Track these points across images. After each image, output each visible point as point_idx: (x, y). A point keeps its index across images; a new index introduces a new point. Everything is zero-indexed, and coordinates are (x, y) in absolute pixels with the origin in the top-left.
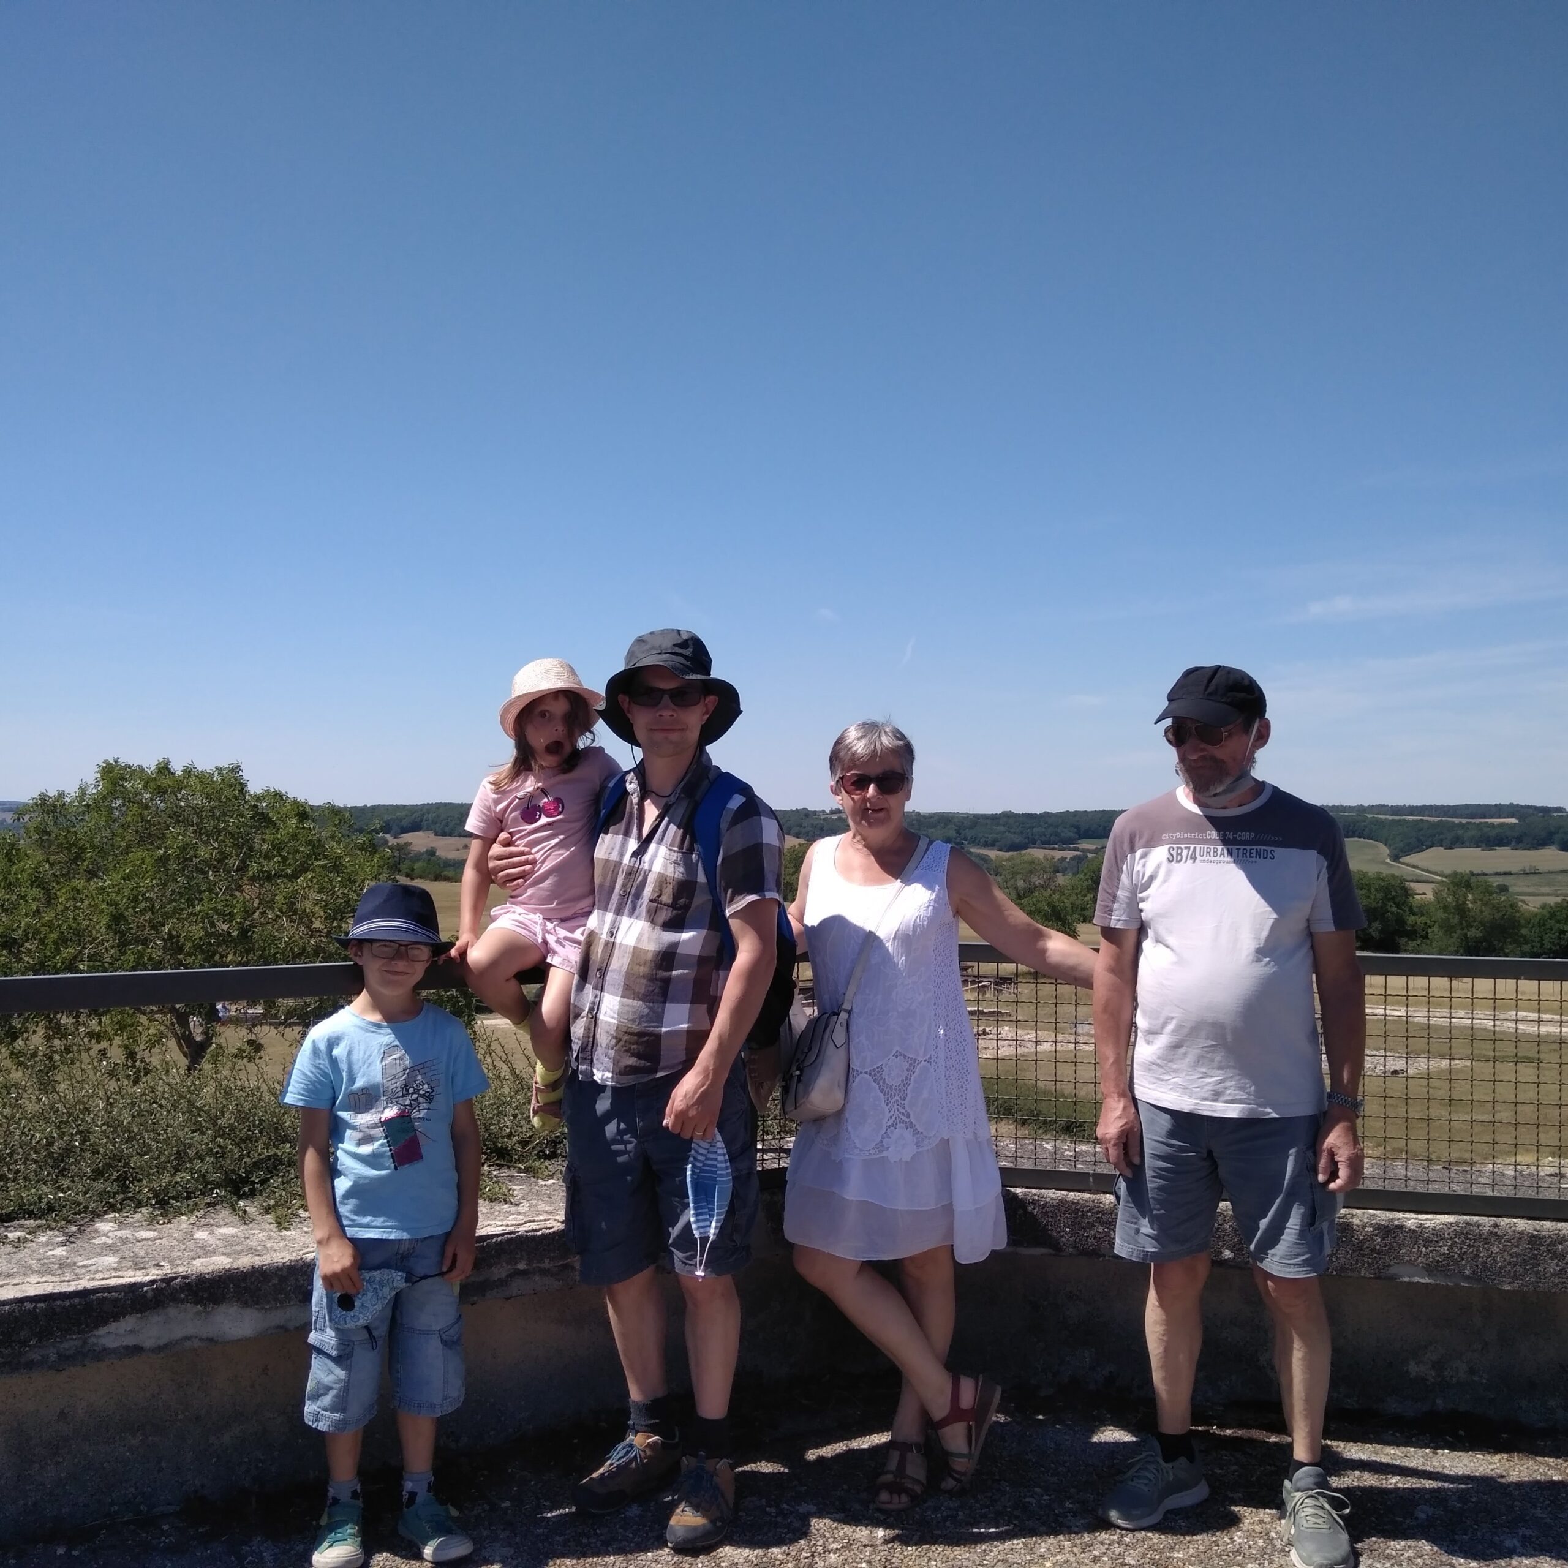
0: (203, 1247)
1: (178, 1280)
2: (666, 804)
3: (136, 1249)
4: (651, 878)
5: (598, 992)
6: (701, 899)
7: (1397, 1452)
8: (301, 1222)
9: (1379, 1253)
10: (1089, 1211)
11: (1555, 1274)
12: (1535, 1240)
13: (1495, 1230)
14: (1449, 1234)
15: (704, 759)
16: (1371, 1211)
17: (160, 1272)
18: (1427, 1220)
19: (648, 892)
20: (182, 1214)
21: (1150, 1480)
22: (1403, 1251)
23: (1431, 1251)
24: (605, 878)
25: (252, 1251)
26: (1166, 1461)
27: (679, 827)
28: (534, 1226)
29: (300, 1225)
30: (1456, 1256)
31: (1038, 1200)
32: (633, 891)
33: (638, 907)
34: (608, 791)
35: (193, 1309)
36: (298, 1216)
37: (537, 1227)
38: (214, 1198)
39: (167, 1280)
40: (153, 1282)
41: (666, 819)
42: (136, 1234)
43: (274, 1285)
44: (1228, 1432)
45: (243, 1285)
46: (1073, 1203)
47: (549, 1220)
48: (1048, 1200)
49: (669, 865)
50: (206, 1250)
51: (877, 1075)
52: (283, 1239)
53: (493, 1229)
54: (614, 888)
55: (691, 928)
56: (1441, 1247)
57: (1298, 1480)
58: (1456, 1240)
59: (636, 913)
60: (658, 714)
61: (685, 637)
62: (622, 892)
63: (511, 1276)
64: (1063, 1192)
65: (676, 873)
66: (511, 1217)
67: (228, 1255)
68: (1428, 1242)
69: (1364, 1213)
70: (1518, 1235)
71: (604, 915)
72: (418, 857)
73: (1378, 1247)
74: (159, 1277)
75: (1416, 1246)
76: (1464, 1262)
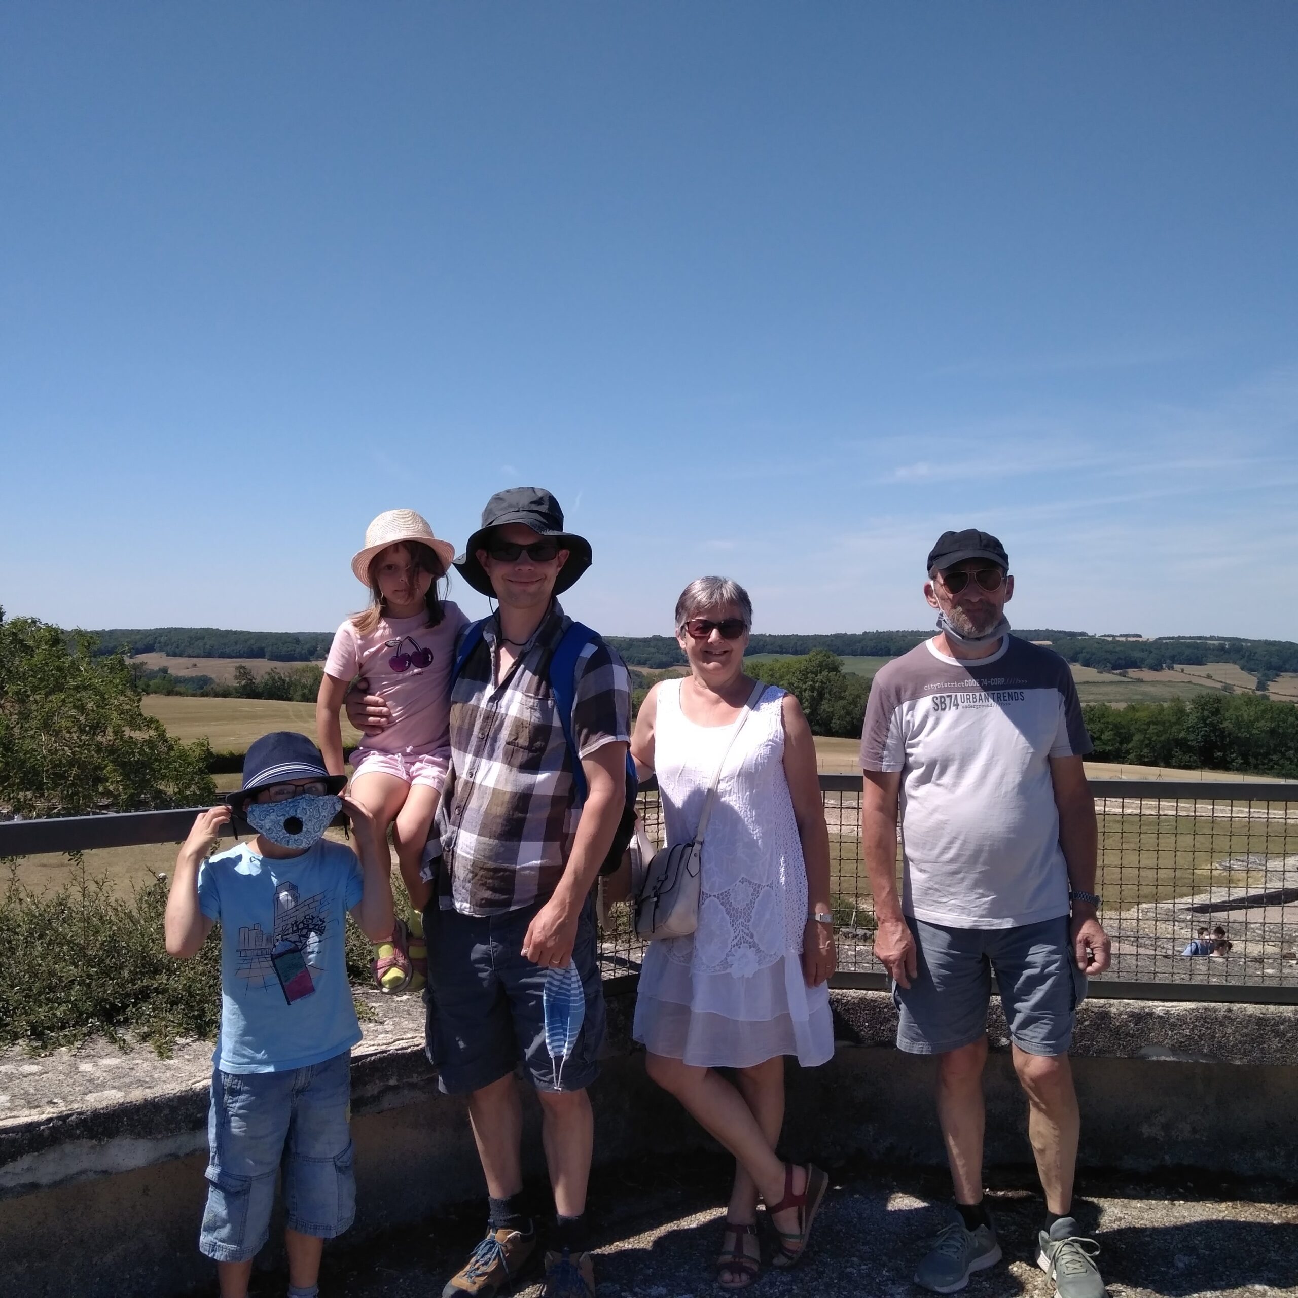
0: (91, 1081)
1: (74, 1117)
2: (521, 653)
3: (25, 1085)
4: (508, 723)
5: (456, 828)
6: (556, 742)
7: (1142, 1205)
8: (180, 1050)
9: (1132, 1037)
10: (885, 1007)
11: (1278, 1050)
12: (1261, 1021)
13: (1229, 1014)
14: (1190, 1019)
15: (557, 610)
16: (1126, 1001)
17: (55, 1110)
18: (1172, 1007)
19: (505, 735)
20: (63, 1046)
21: (958, 1248)
22: (1153, 1034)
23: (1176, 1034)
24: (463, 721)
25: (140, 1083)
26: (971, 1229)
27: (535, 674)
28: (403, 1044)
29: (180, 1053)
30: (1196, 1038)
31: (841, 999)
32: (491, 734)
33: (496, 749)
34: (463, 638)
35: (87, 1143)
36: (176, 1044)
37: (406, 1045)
38: (90, 1027)
39: (63, 1118)
40: (50, 1120)
41: (522, 666)
42: (20, 1069)
43: (166, 1116)
44: (1000, 1193)
45: (136, 1117)
46: (872, 1001)
47: (416, 1037)
48: (849, 999)
49: (525, 710)
50: (95, 1085)
51: (724, 898)
52: (168, 1068)
53: (366, 1049)
54: (472, 731)
55: (546, 769)
56: (1184, 1030)
57: (1056, 1231)
58: (1197, 1023)
59: (495, 755)
60: (517, 569)
61: (540, 494)
62: (480, 735)
63: (382, 1093)
64: (862, 991)
65: (532, 717)
66: (381, 1036)
67: (119, 1088)
68: (1173, 1026)
69: (1120, 1003)
70: (1248, 1018)
71: (464, 756)
72: (152, 675)
73: (1131, 1032)
74: (55, 1115)
75: (1163, 1030)
76: (1203, 1042)
